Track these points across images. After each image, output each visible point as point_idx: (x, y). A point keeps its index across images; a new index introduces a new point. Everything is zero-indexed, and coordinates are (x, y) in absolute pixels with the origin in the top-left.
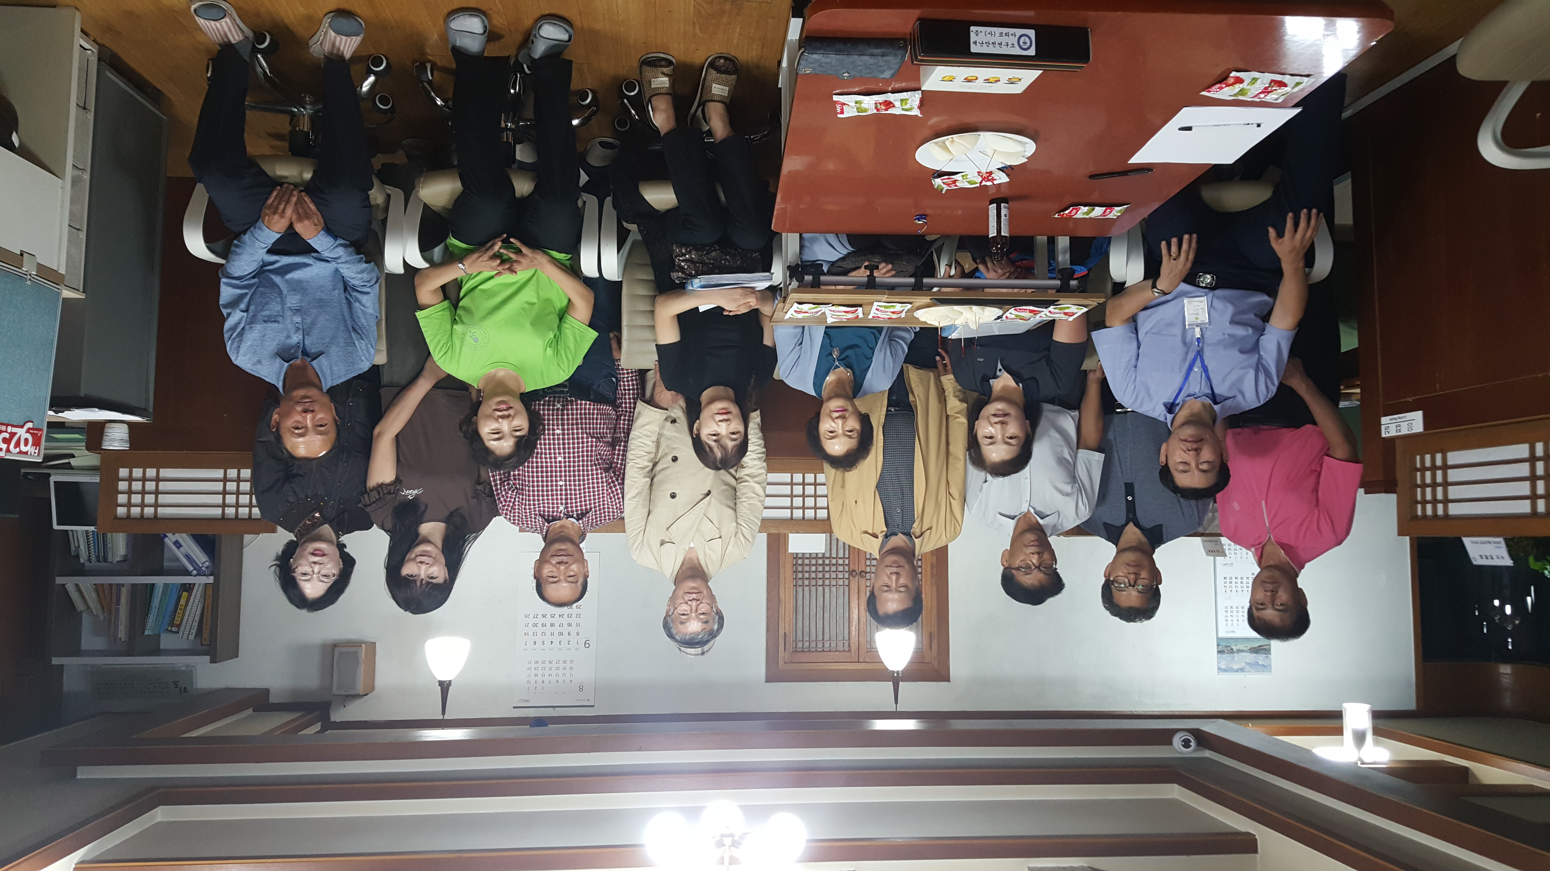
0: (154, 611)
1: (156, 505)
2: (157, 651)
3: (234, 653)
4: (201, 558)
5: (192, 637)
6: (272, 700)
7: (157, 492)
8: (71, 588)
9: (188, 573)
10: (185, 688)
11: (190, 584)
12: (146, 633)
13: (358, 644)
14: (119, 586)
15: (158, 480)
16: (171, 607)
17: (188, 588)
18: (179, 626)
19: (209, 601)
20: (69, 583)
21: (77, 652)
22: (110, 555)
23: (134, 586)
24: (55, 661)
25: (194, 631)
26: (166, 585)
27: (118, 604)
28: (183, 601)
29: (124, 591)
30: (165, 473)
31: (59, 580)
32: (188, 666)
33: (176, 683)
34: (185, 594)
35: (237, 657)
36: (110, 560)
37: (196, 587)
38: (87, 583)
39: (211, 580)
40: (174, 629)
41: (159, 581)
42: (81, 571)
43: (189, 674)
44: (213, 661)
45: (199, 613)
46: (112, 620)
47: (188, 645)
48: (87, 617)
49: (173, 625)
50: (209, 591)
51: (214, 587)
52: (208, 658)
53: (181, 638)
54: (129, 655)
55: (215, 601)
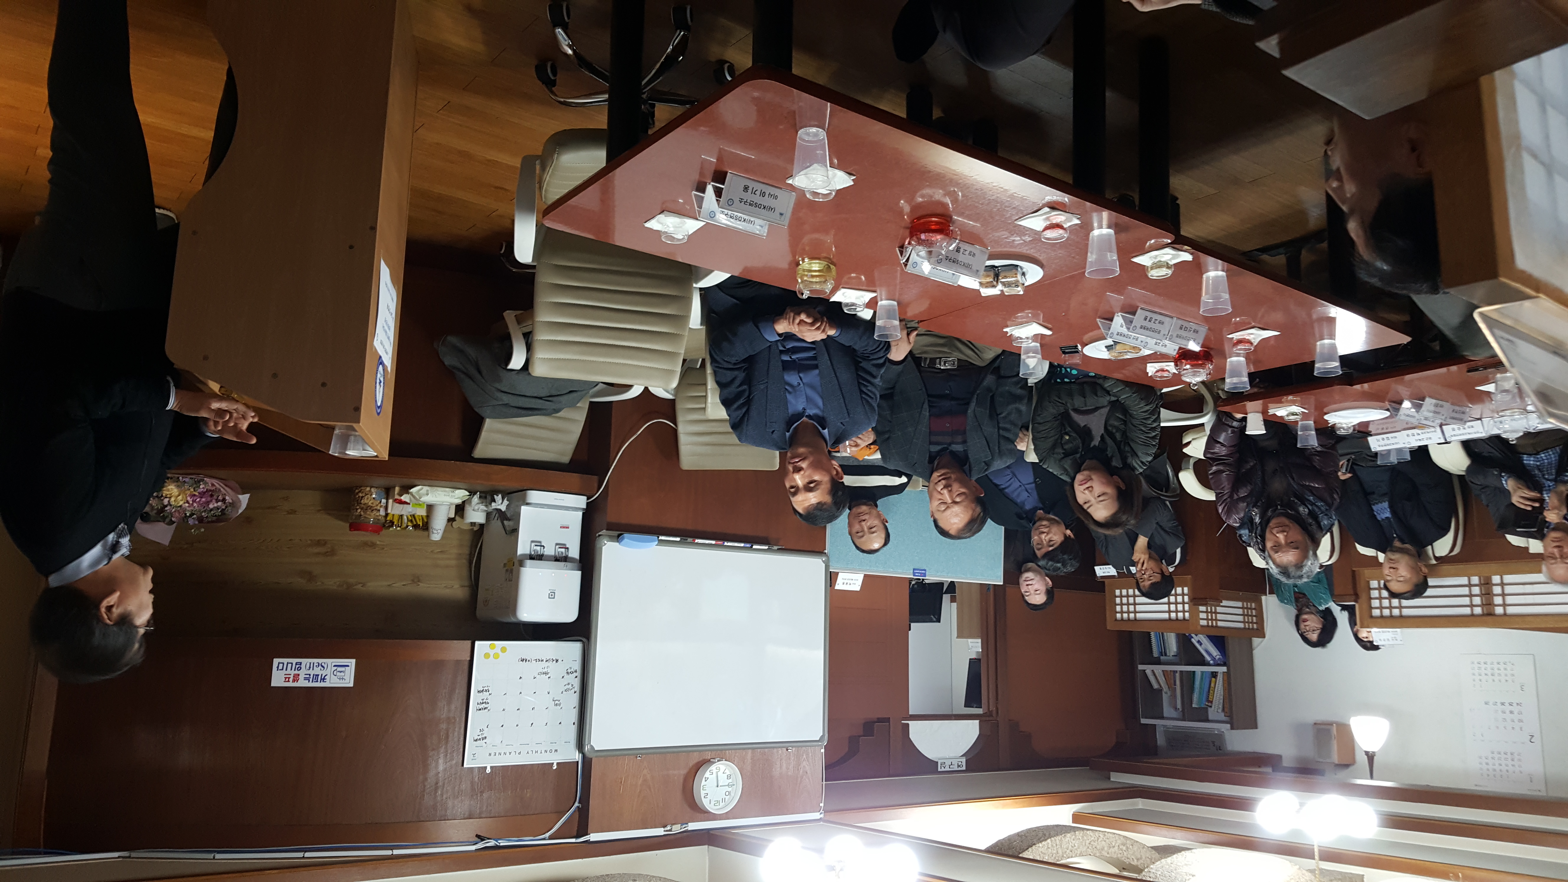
0: (1197, 691)
1: (1135, 612)
2: (1207, 720)
3: (1253, 725)
4: (1215, 652)
5: (1220, 711)
6: (1282, 764)
7: (1135, 604)
8: (1149, 672)
9: (1209, 664)
10: (1220, 747)
11: (1215, 672)
12: (1194, 706)
13: (1331, 724)
14: (1175, 672)
16: (1206, 689)
17: (1214, 675)
18: (1211, 702)
19: (1226, 685)
20: (1148, 669)
21: (1162, 717)
22: (1168, 651)
23: (1181, 672)
24: (1144, 721)
25: (1221, 706)
26: (1202, 672)
27: (1175, 685)
28: (1212, 685)
29: (1178, 675)
31: (1141, 667)
32: (1218, 730)
33: (1213, 742)
34: (1213, 679)
35: (1256, 728)
36: (1168, 655)
37: (1219, 675)
38: (1158, 669)
39: (1224, 669)
40: (1210, 704)
41: (1198, 669)
42: (1158, 662)
43: (1221, 736)
44: (1232, 728)
45: (1222, 693)
46: (1174, 696)
47: (1222, 717)
48: (1164, 694)
49: (1208, 701)
50: (1226, 678)
51: (1227, 674)
52: (1229, 726)
53: (1215, 712)
54: (1184, 720)
55: (1229, 684)
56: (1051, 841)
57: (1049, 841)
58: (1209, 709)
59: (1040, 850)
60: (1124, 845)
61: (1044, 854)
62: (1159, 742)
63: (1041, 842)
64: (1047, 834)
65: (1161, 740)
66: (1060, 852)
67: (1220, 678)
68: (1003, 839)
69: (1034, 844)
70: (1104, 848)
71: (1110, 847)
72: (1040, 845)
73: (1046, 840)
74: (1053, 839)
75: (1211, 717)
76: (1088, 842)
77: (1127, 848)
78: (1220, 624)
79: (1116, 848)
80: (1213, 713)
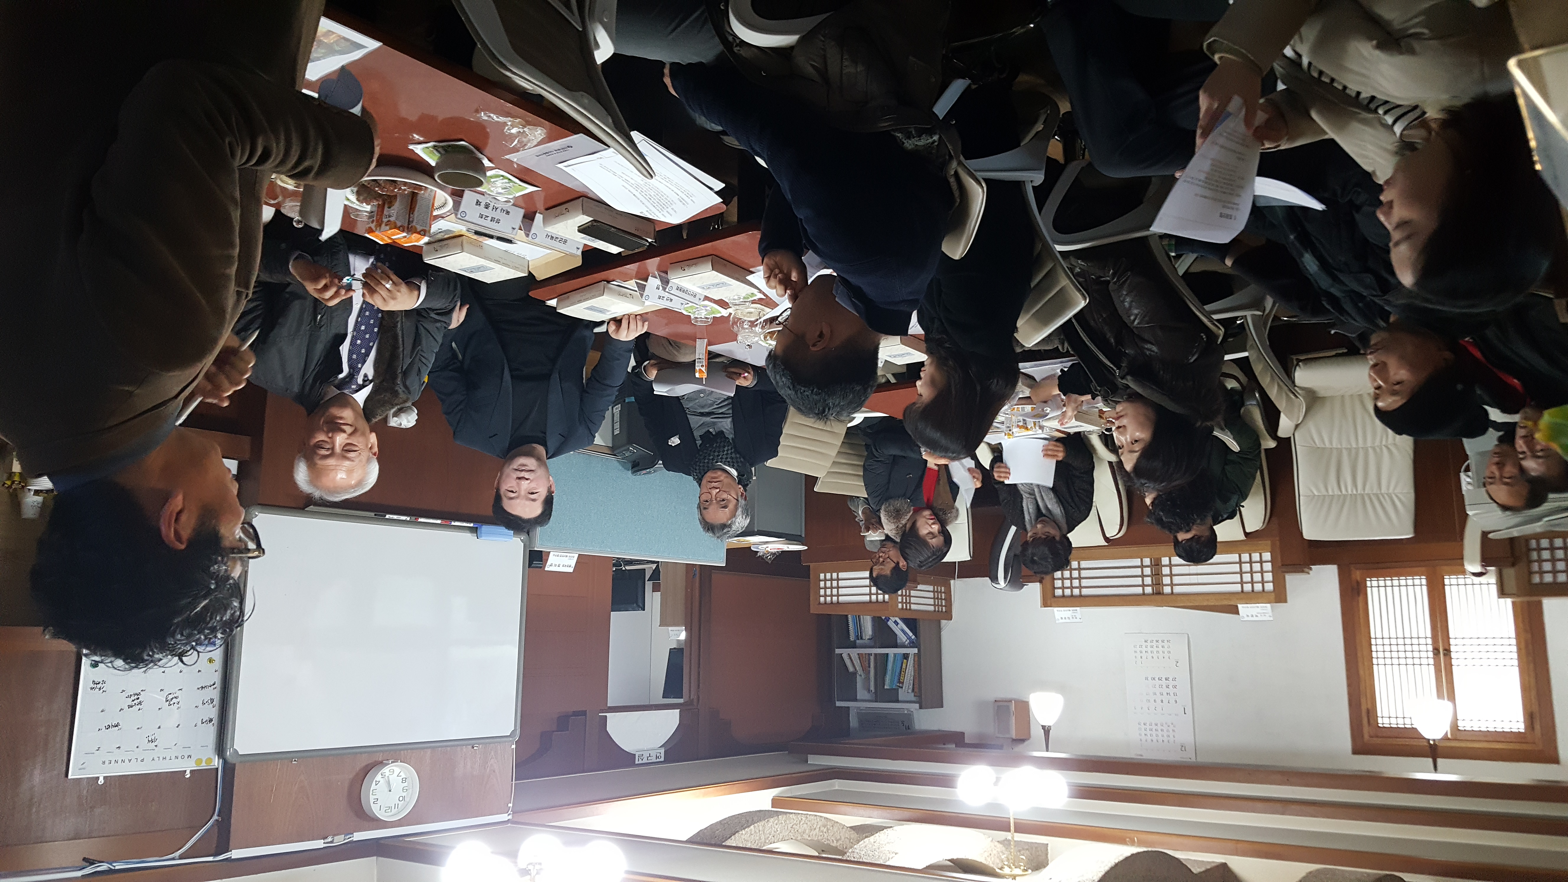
0: (889, 673)
1: (838, 595)
2: (897, 701)
3: (940, 704)
5: (910, 691)
6: (967, 741)
7: (838, 587)
8: (845, 656)
9: (902, 647)
10: (908, 726)
11: (907, 654)
12: (886, 687)
13: (1011, 701)
14: (870, 655)
15: (838, 579)
16: (898, 671)
17: (906, 656)
18: (902, 682)
19: (916, 666)
20: (845, 652)
21: (855, 700)
22: (863, 634)
23: (876, 655)
24: (839, 704)
25: (911, 687)
26: (895, 655)
27: (869, 668)
28: (904, 666)
29: (872, 658)
30: (842, 575)
31: (838, 651)
32: (908, 710)
33: (903, 722)
34: (905, 661)
35: (942, 707)
36: (864, 638)
37: (910, 656)
38: (854, 652)
39: (916, 650)
40: (901, 685)
41: (891, 651)
42: (854, 646)
43: (909, 716)
44: (921, 708)
45: (913, 674)
46: (867, 678)
47: (911, 697)
48: (858, 676)
49: (899, 682)
50: (916, 659)
51: (918, 656)
52: (918, 705)
53: (905, 693)
54: (876, 701)
55: (919, 665)
56: (755, 827)
57: (752, 827)
58: (900, 690)
59: (743, 837)
60: (825, 826)
61: (747, 841)
62: (851, 725)
63: (744, 829)
64: (750, 820)
65: (854, 722)
66: (763, 837)
67: (911, 659)
68: (705, 829)
69: (737, 832)
70: (805, 830)
71: (811, 830)
72: (743, 832)
73: (749, 827)
74: (756, 825)
75: (900, 698)
76: (790, 826)
77: (828, 830)
78: (913, 607)
79: (817, 830)
80: (902, 694)
